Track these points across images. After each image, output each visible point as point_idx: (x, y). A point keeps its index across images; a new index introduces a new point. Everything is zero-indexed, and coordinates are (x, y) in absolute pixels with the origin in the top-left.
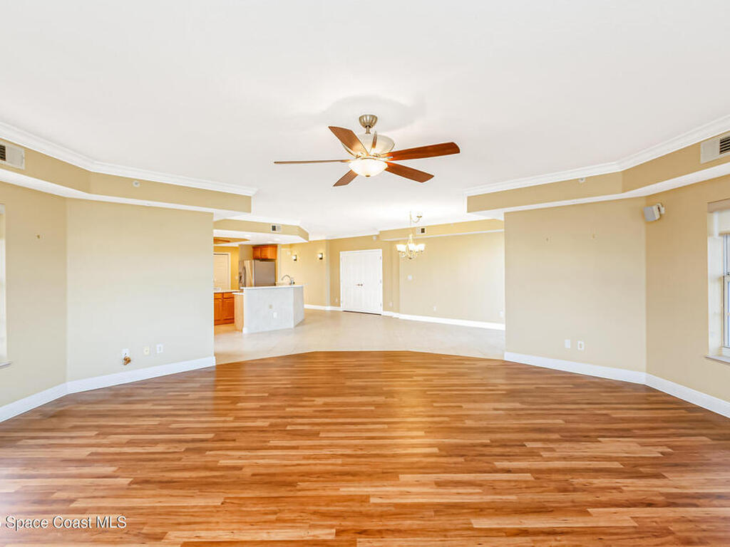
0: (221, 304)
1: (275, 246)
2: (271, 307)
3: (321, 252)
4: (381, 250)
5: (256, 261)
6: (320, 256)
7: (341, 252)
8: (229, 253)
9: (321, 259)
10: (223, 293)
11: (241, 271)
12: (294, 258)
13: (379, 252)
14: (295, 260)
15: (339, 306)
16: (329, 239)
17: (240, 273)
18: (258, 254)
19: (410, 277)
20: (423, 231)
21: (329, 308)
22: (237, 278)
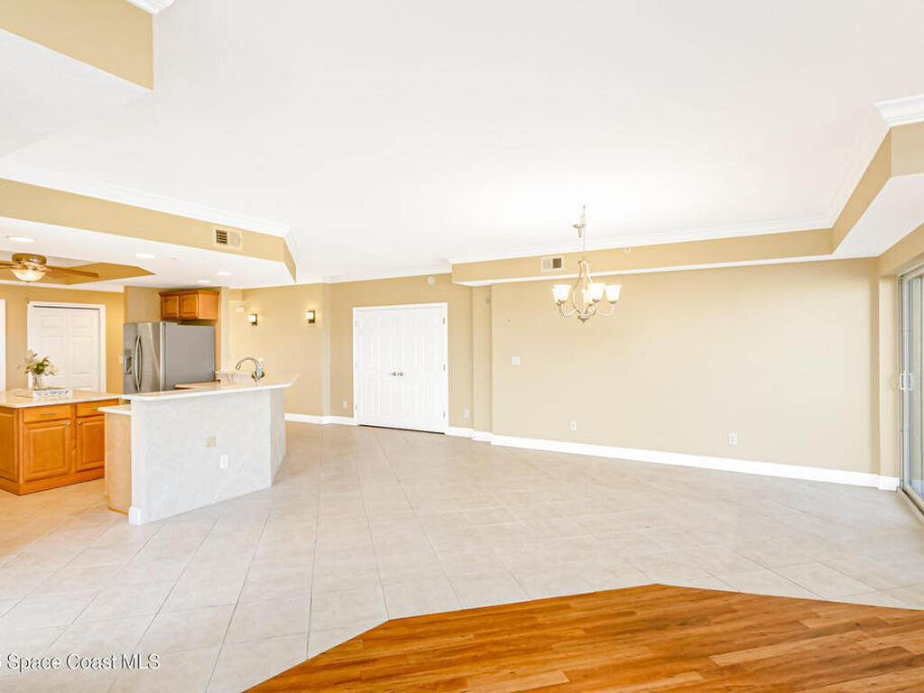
0: (67, 433)
1: (214, 292)
2: (212, 442)
3: (311, 307)
4: (445, 305)
5: (167, 324)
6: (311, 316)
7: (354, 309)
8: (102, 307)
9: (312, 321)
10: (75, 405)
11: (130, 345)
12: (253, 319)
13: (442, 309)
14: (255, 323)
15: (352, 416)
16: (328, 282)
17: (127, 352)
18: (174, 308)
19: (516, 361)
20: (557, 263)
21: (328, 420)
22: (122, 360)
